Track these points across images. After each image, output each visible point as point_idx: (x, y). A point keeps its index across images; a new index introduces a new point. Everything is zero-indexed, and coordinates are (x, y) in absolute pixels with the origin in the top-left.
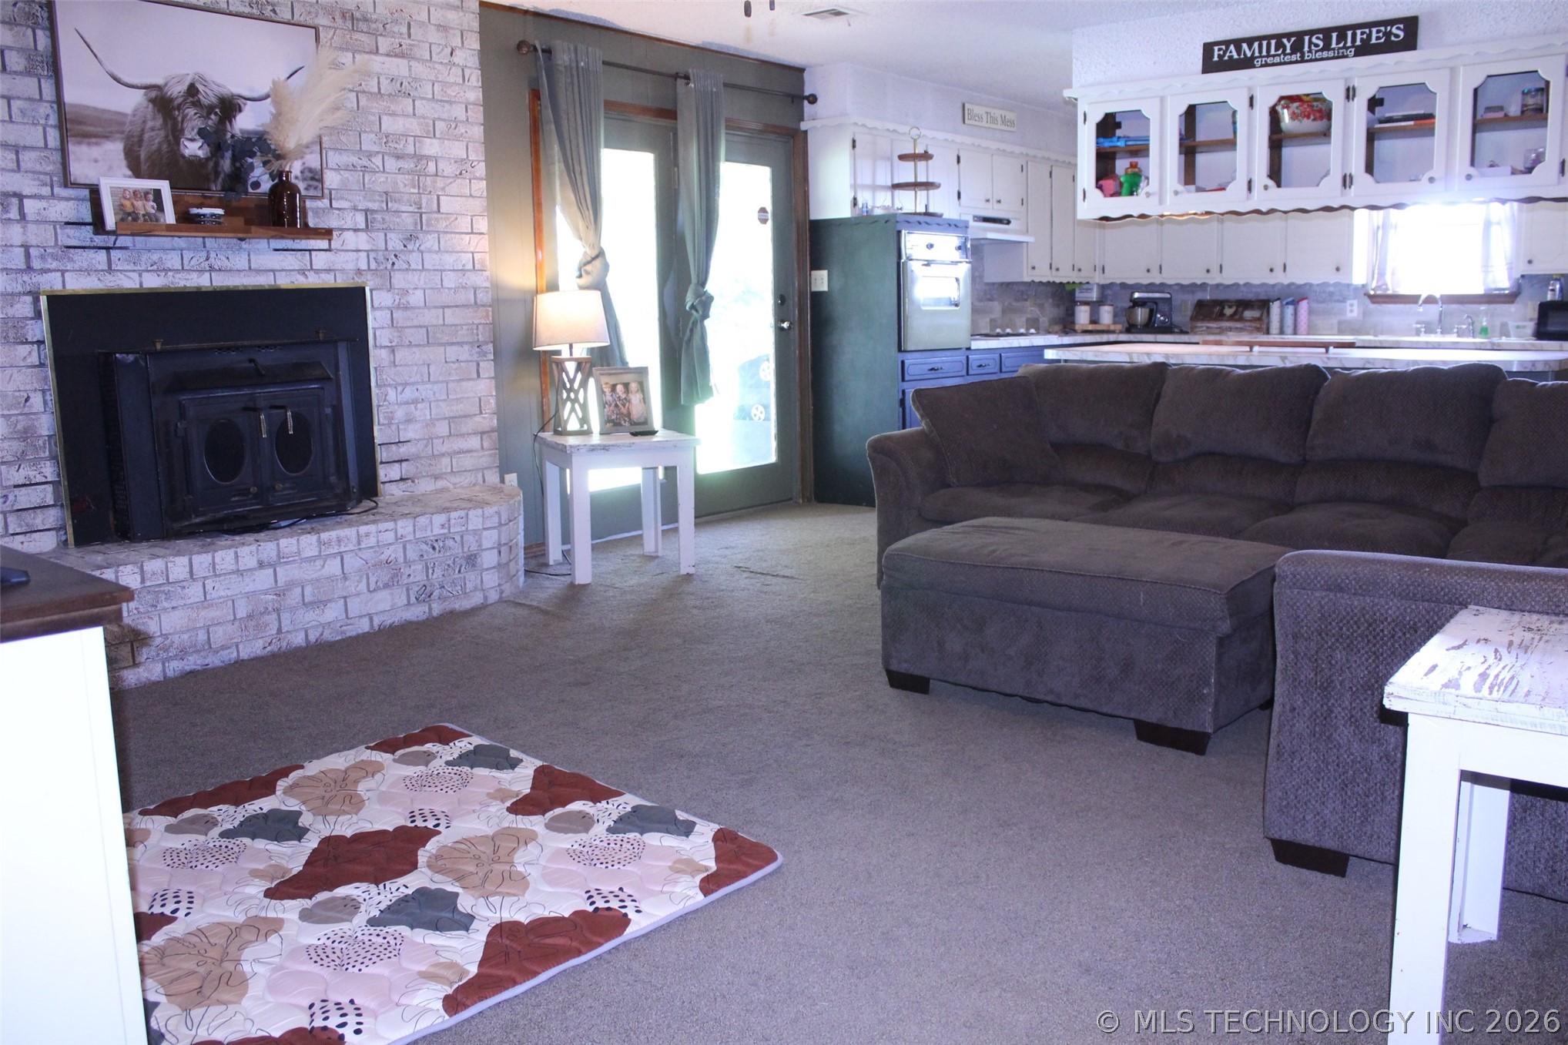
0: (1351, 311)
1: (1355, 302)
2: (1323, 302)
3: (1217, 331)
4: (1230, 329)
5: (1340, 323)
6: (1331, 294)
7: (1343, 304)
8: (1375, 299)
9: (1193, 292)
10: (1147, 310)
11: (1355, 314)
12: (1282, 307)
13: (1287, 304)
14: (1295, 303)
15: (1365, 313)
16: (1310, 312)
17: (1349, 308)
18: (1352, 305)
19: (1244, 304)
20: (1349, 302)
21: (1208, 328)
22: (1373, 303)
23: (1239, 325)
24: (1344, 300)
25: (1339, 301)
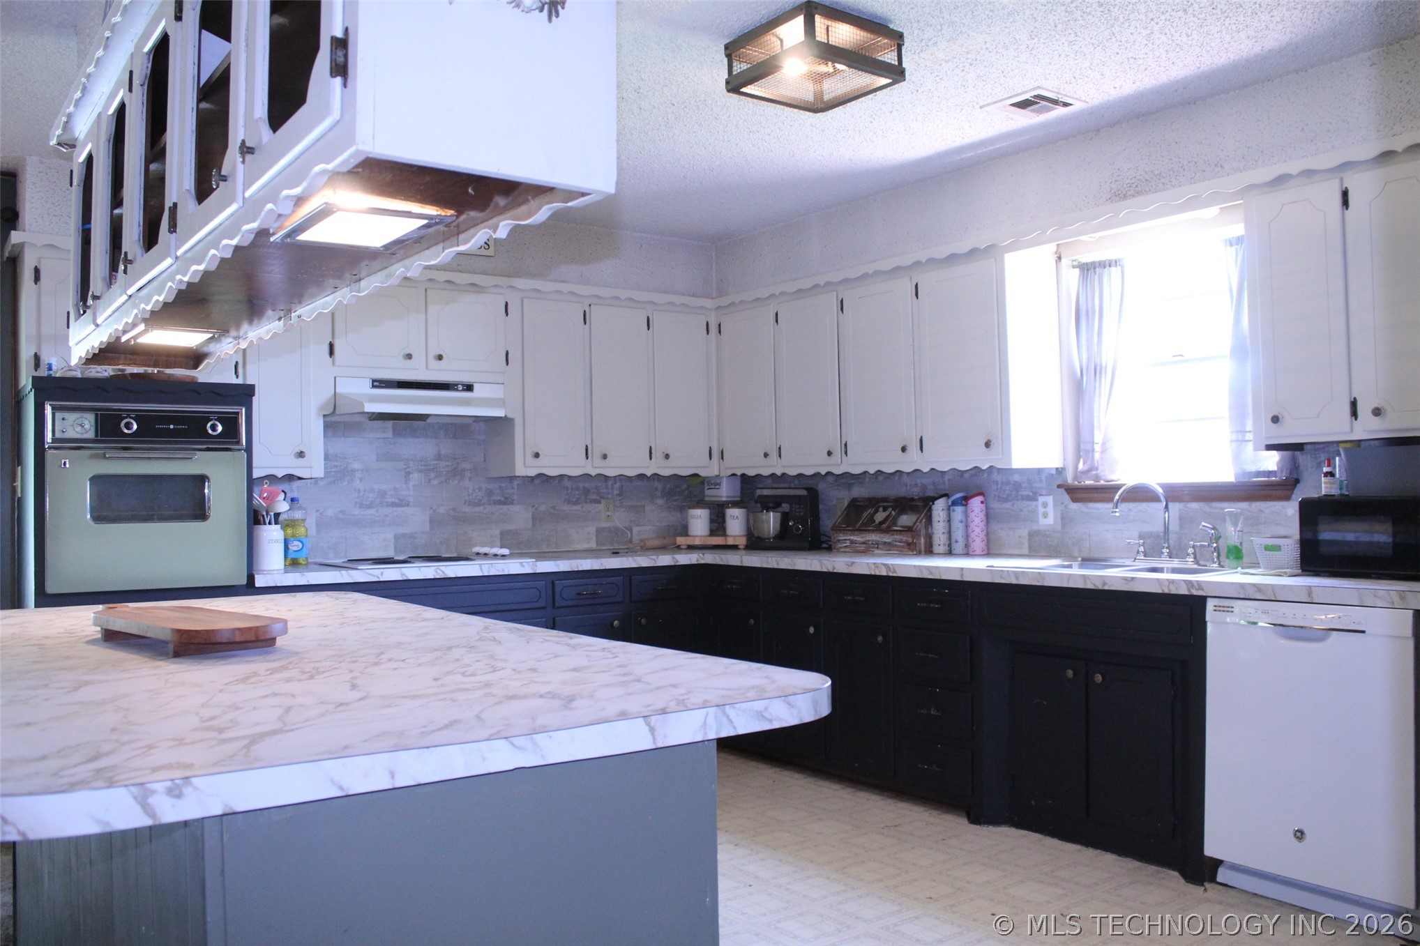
0: (1045, 515)
1: (1050, 499)
2: (1006, 500)
3: (862, 548)
4: (877, 545)
5: (1031, 535)
6: (1017, 486)
7: (1034, 503)
8: (1078, 493)
9: (849, 486)
10: (779, 515)
11: (1050, 520)
12: (949, 509)
13: (954, 503)
14: (965, 500)
15: (1065, 519)
16: (988, 517)
17: (1041, 510)
18: (1045, 505)
19: (904, 504)
20: (1041, 499)
21: (852, 542)
22: (1075, 500)
23: (887, 538)
24: (1033, 498)
25: (1029, 498)
